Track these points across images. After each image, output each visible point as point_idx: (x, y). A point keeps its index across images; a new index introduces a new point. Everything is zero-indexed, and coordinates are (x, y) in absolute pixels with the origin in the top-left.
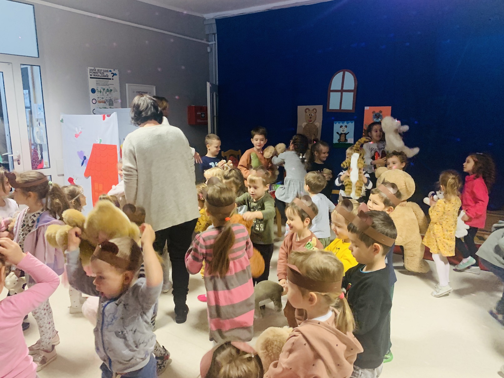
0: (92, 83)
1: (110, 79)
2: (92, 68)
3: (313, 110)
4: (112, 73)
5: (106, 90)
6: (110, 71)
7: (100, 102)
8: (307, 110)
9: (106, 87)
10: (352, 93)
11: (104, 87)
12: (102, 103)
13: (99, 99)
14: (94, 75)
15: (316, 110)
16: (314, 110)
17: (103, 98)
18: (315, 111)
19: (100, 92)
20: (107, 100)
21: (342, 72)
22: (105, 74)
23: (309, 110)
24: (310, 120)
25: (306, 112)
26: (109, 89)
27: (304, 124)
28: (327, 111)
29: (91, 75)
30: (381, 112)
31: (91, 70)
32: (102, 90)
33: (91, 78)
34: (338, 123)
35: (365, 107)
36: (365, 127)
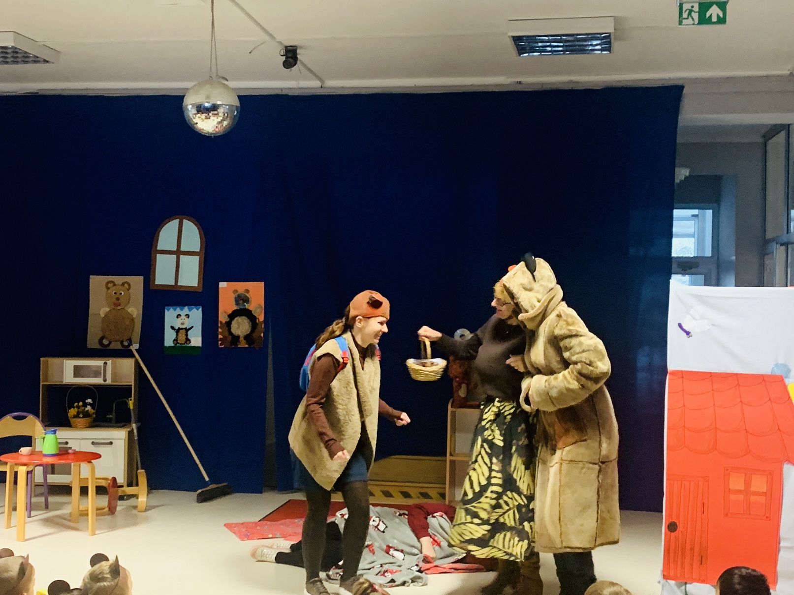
3: (123, 284)
8: (110, 285)
18: (126, 285)
23: (115, 285)
24: (117, 303)
25: (108, 288)
27: (104, 310)
28: (151, 288)
30: (247, 291)
34: (172, 310)
35: (220, 283)
36: (223, 318)
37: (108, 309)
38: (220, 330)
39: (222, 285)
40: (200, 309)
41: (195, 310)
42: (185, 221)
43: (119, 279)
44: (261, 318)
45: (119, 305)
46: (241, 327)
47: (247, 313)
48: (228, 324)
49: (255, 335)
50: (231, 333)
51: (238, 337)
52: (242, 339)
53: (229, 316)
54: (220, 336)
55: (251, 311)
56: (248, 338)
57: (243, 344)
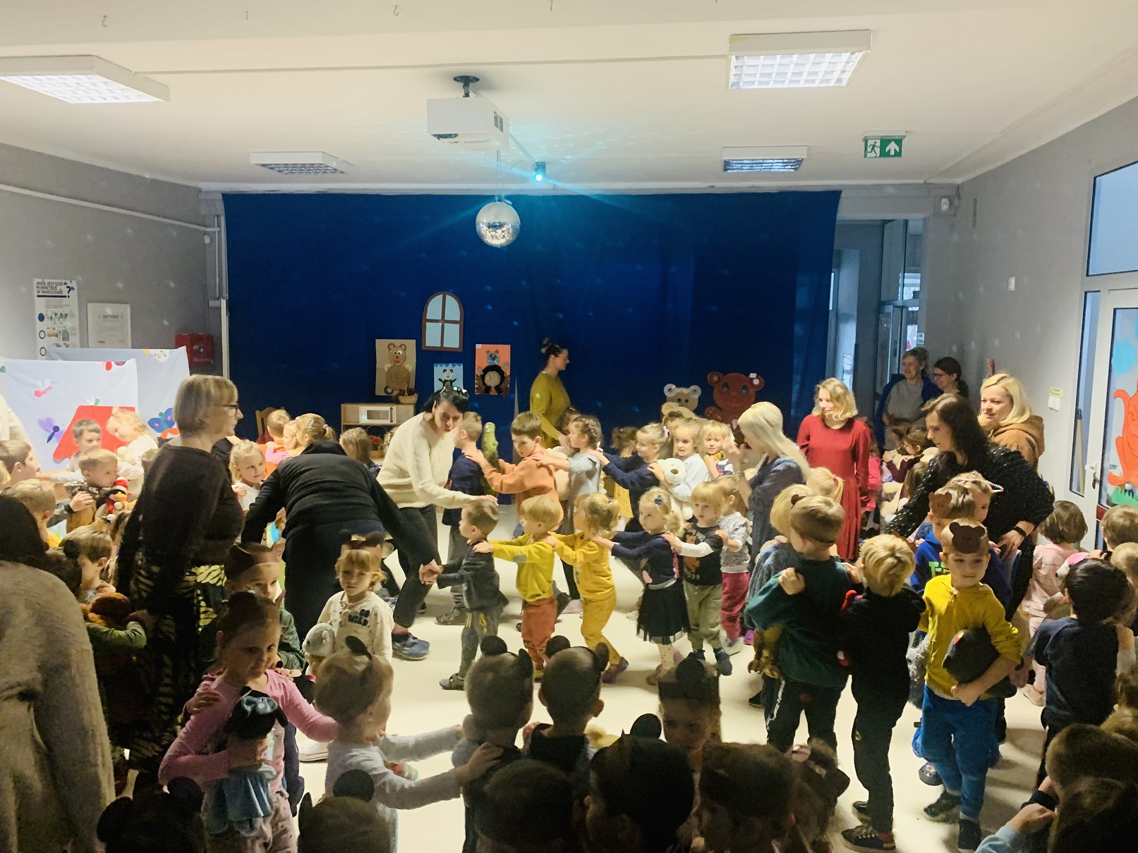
0: (40, 305)
1: (65, 297)
2: (40, 280)
3: (401, 347)
4: (68, 287)
5: (59, 315)
6: (66, 284)
7: (50, 335)
8: (391, 347)
9: (59, 311)
10: (457, 326)
11: (56, 310)
12: (53, 337)
13: (49, 331)
14: (43, 292)
15: (406, 347)
16: (403, 347)
17: (54, 329)
19: (51, 318)
20: (60, 332)
21: (442, 296)
22: (59, 288)
23: (394, 346)
24: (397, 360)
25: (390, 349)
26: (63, 314)
27: (387, 366)
28: (423, 348)
29: (38, 292)
30: (497, 352)
31: (38, 283)
32: (53, 316)
33: (38, 296)
34: (439, 365)
35: (477, 345)
36: (478, 372)
37: (390, 365)
38: (476, 381)
39: (478, 346)
40: (462, 366)
41: (457, 366)
42: (447, 297)
43: (397, 342)
44: (508, 373)
45: (398, 362)
46: (492, 380)
47: (497, 369)
48: (483, 377)
49: (503, 386)
50: (484, 384)
51: (490, 387)
52: (493, 388)
53: (483, 371)
54: (476, 386)
55: (500, 367)
56: (497, 388)
57: (493, 392)
